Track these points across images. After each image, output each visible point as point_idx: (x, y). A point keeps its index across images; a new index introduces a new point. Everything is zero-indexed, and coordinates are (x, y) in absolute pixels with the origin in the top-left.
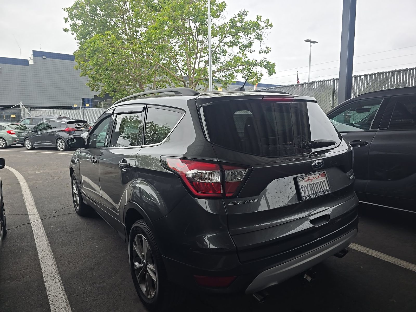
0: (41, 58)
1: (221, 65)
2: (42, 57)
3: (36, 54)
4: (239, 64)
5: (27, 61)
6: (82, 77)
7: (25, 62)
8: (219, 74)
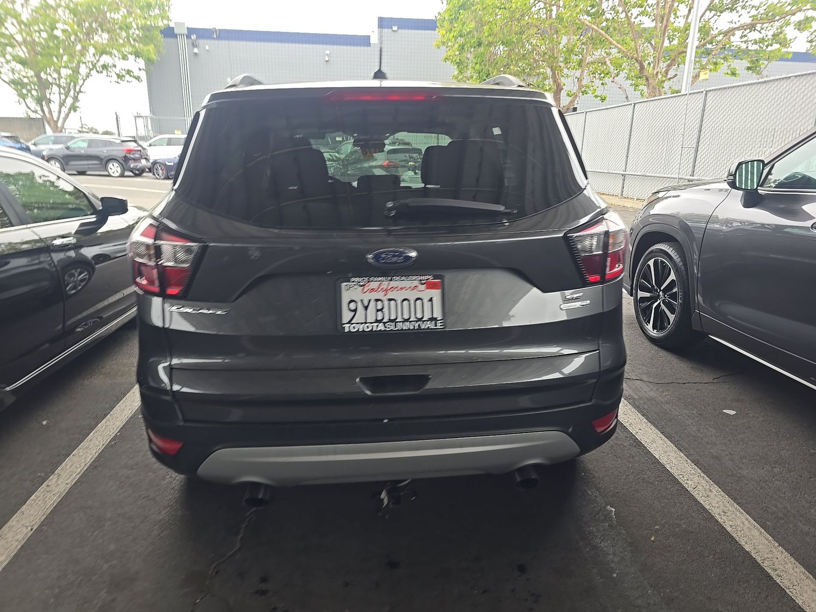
0: (390, 30)
1: (754, 12)
2: (392, 28)
3: (383, 23)
4: (808, 6)
5: (368, 37)
6: (446, 62)
7: (364, 41)
8: (745, 36)
